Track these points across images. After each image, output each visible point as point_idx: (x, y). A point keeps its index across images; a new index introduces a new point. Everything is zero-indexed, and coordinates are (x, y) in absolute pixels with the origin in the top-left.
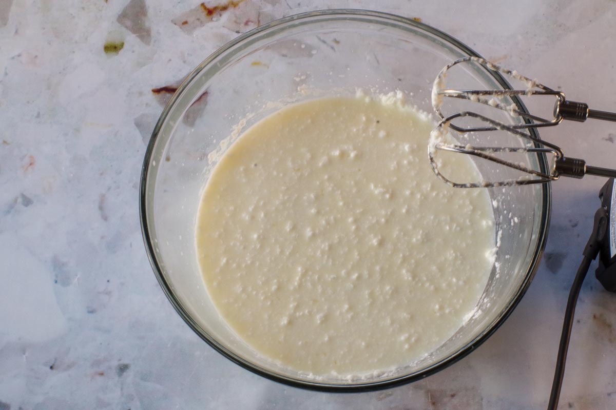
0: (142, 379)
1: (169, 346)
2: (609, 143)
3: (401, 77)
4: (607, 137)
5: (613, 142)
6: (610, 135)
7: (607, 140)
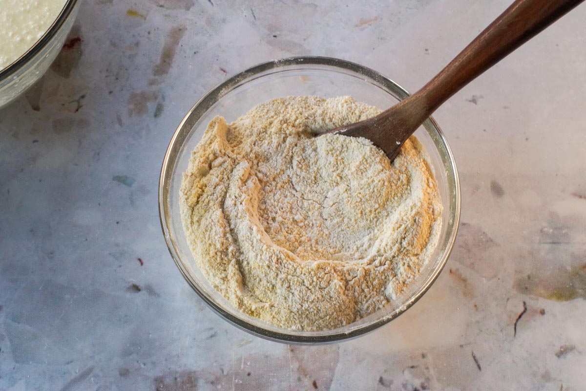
0: (13, 320)
1: (40, 289)
2: (472, 104)
3: (276, 33)
4: (470, 98)
5: (476, 104)
6: (473, 96)
7: (470, 101)
